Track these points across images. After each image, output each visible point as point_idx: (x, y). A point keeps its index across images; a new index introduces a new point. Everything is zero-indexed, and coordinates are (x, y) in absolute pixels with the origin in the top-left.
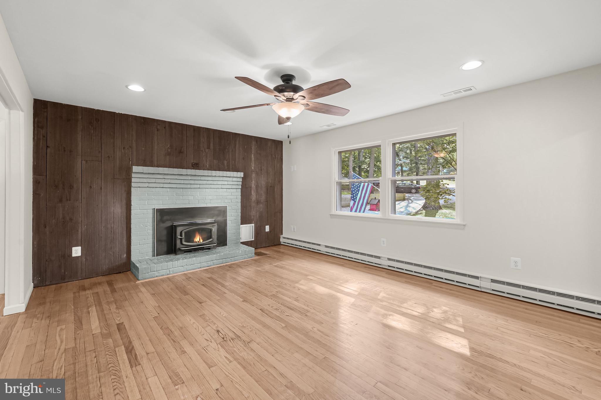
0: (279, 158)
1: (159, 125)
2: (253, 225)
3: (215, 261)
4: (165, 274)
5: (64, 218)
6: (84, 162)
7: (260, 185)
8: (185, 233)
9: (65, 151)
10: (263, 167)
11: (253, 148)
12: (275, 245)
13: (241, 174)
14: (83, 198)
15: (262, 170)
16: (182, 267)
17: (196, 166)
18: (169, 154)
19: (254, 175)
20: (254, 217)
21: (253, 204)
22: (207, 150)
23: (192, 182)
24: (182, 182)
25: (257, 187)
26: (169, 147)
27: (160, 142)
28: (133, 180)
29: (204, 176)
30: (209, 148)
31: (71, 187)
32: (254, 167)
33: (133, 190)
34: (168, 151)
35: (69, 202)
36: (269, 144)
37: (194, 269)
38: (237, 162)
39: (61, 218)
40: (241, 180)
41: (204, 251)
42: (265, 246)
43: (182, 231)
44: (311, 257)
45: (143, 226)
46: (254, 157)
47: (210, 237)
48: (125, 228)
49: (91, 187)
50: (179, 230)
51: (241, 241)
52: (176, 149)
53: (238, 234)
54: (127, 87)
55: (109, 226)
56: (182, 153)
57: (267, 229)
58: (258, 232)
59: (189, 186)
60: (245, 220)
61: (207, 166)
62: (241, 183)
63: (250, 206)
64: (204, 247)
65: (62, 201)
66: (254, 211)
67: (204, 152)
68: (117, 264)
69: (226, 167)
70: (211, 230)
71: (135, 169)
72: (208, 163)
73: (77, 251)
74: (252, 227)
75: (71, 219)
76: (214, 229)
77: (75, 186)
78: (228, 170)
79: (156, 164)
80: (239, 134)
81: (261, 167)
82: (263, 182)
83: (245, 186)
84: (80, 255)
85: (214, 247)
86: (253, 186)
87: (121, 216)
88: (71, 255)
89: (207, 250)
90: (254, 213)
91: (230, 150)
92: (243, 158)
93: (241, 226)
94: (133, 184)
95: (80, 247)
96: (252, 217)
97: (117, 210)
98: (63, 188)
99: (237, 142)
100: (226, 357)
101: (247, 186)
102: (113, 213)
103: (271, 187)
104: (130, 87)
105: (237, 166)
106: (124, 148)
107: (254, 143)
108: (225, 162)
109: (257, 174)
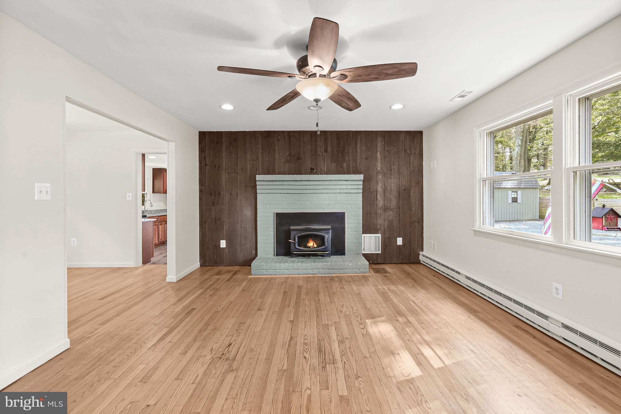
0: (417, 153)
1: (279, 135)
2: (380, 235)
3: (321, 270)
4: (272, 274)
5: (215, 218)
6: (227, 174)
7: (389, 188)
8: (298, 237)
9: (215, 167)
10: (393, 167)
11: (379, 145)
12: (411, 263)
13: (361, 177)
14: (226, 202)
15: (391, 170)
16: (288, 271)
17: (312, 171)
18: (288, 161)
19: (380, 177)
20: (381, 226)
21: (380, 211)
22: (324, 154)
23: (309, 187)
24: (299, 187)
25: (385, 190)
26: (288, 156)
27: (280, 151)
28: (258, 187)
29: (318, 180)
30: (326, 151)
31: (219, 194)
32: (381, 168)
33: (259, 196)
34: (287, 159)
35: (218, 205)
36: (402, 137)
37: (298, 274)
38: (358, 164)
39: (214, 217)
40: (361, 183)
41: (318, 257)
42: (396, 262)
43: (295, 236)
44: (440, 287)
45: (266, 228)
46: (380, 156)
47: (323, 244)
48: (254, 228)
49: (231, 194)
50: (293, 234)
51: (363, 252)
52: (294, 156)
53: (359, 243)
54: (220, 107)
55: (243, 226)
56: (300, 159)
57: (400, 241)
58: (387, 243)
59: (305, 191)
60: (368, 228)
61: (325, 170)
62: (361, 187)
63: (376, 213)
64: (317, 253)
65: (214, 205)
66: (381, 219)
67: (321, 156)
68: (249, 258)
69: (346, 170)
70: (324, 237)
71: (258, 177)
72: (326, 167)
73: (223, 244)
74: (377, 238)
75: (220, 219)
76: (328, 237)
77: (222, 193)
78: (348, 173)
79: (277, 171)
80: (361, 131)
81: (390, 167)
82: (393, 183)
83: (369, 190)
84: (225, 246)
85: (328, 255)
86: (380, 188)
87: (251, 218)
88: (220, 246)
89: (320, 257)
90: (380, 222)
91: (350, 151)
92: (366, 158)
93: (363, 235)
94: (258, 191)
95: (225, 241)
96: (379, 226)
97: (248, 212)
98: (215, 195)
99: (359, 141)
100: (198, 376)
101: (371, 190)
102: (245, 215)
103: (405, 190)
104: (222, 107)
105: (359, 167)
106: (253, 160)
107: (379, 139)
108: (345, 165)
109: (384, 175)
